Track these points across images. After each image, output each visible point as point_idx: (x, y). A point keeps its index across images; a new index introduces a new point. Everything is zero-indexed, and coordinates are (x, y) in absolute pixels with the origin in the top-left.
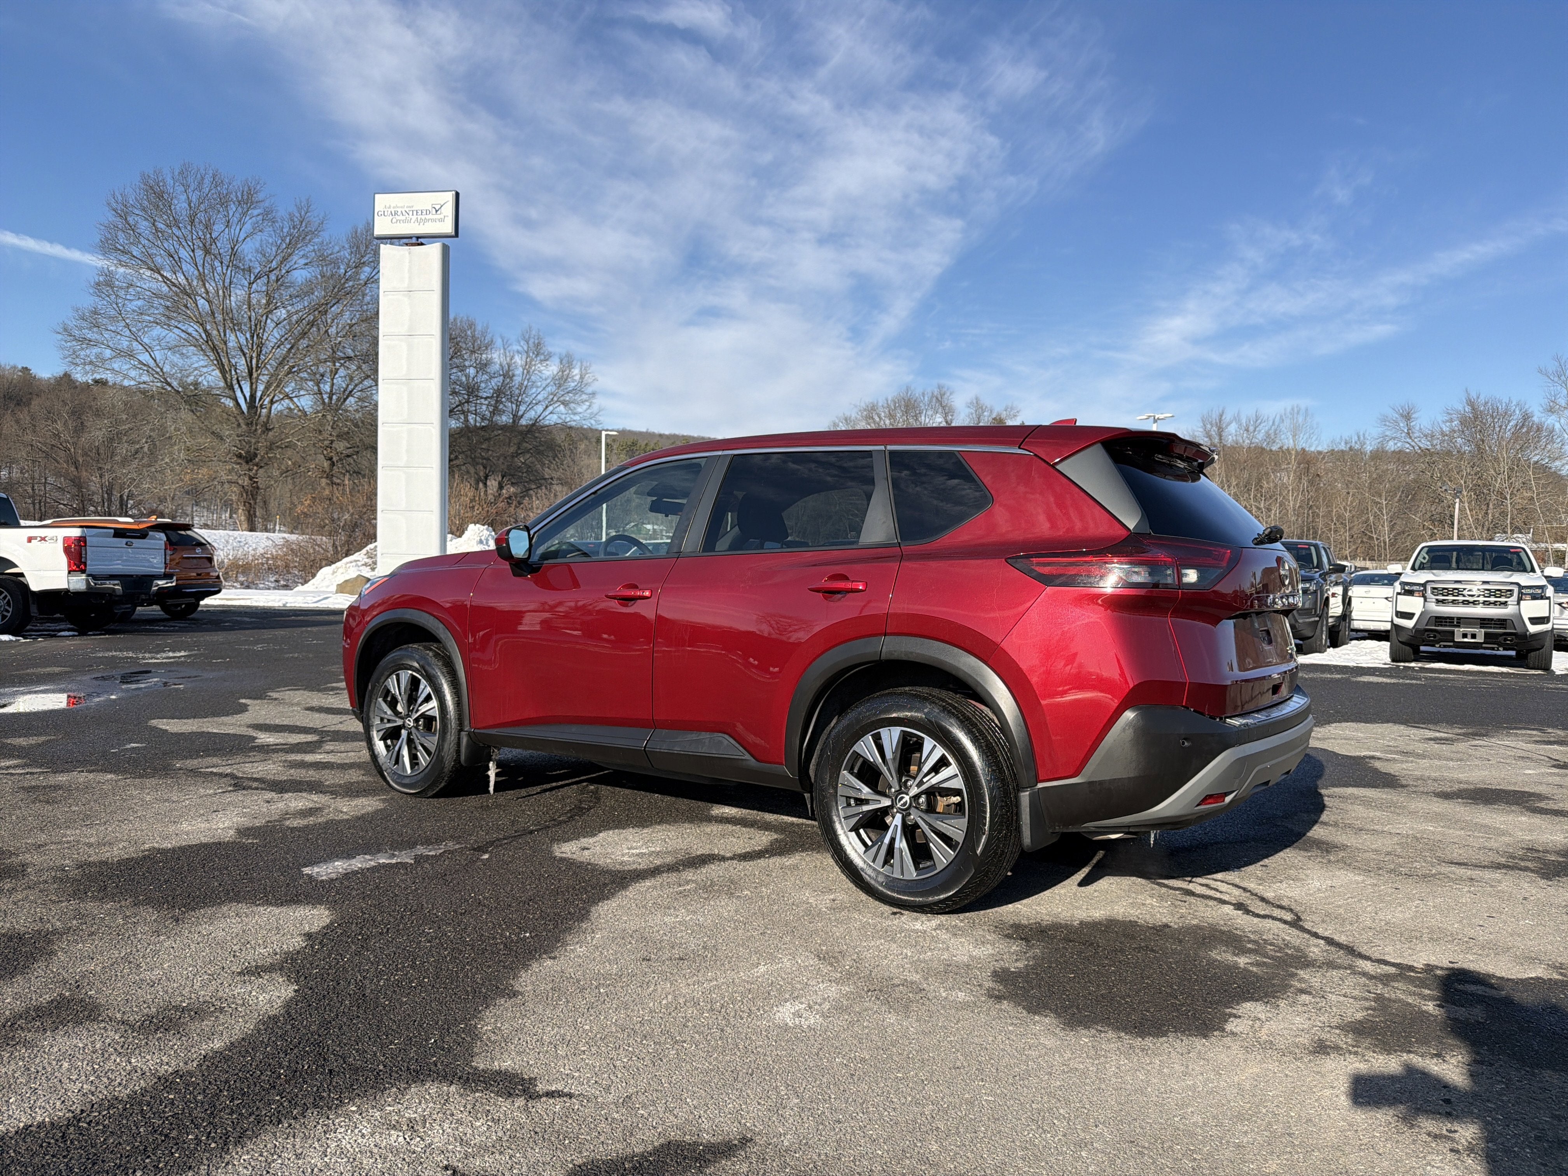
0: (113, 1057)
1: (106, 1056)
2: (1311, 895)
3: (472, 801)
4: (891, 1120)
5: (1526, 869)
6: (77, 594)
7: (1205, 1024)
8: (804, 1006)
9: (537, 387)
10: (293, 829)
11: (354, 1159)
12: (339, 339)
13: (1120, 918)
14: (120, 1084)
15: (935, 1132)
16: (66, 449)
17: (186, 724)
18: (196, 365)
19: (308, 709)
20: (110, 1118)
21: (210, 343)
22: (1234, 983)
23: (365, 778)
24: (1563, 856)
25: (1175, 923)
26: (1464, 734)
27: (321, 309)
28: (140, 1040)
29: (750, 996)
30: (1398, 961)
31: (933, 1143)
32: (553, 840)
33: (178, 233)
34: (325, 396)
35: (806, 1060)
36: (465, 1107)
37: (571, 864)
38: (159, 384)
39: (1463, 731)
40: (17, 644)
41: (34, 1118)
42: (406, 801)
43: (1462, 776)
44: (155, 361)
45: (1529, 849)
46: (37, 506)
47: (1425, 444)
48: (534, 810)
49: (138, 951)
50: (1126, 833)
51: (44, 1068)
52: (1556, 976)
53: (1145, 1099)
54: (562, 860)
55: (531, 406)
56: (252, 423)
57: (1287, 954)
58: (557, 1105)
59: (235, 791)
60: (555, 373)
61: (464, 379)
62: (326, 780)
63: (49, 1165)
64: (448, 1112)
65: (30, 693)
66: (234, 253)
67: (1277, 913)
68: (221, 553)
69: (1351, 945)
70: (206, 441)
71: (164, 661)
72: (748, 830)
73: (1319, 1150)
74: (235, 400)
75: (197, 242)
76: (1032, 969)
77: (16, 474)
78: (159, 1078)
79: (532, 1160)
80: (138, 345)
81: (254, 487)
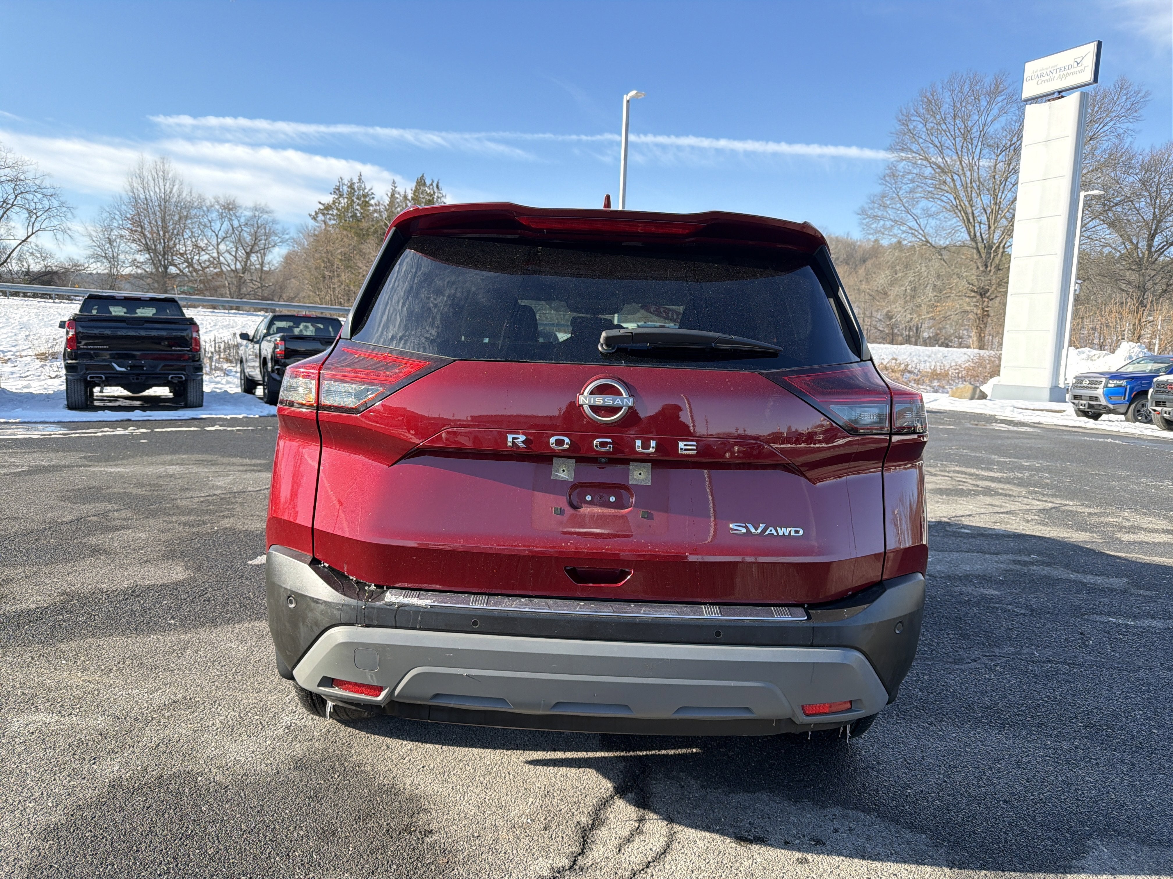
38: (921, 242)
44: (919, 225)
56: (986, 266)
80: (909, 215)
81: (985, 314)
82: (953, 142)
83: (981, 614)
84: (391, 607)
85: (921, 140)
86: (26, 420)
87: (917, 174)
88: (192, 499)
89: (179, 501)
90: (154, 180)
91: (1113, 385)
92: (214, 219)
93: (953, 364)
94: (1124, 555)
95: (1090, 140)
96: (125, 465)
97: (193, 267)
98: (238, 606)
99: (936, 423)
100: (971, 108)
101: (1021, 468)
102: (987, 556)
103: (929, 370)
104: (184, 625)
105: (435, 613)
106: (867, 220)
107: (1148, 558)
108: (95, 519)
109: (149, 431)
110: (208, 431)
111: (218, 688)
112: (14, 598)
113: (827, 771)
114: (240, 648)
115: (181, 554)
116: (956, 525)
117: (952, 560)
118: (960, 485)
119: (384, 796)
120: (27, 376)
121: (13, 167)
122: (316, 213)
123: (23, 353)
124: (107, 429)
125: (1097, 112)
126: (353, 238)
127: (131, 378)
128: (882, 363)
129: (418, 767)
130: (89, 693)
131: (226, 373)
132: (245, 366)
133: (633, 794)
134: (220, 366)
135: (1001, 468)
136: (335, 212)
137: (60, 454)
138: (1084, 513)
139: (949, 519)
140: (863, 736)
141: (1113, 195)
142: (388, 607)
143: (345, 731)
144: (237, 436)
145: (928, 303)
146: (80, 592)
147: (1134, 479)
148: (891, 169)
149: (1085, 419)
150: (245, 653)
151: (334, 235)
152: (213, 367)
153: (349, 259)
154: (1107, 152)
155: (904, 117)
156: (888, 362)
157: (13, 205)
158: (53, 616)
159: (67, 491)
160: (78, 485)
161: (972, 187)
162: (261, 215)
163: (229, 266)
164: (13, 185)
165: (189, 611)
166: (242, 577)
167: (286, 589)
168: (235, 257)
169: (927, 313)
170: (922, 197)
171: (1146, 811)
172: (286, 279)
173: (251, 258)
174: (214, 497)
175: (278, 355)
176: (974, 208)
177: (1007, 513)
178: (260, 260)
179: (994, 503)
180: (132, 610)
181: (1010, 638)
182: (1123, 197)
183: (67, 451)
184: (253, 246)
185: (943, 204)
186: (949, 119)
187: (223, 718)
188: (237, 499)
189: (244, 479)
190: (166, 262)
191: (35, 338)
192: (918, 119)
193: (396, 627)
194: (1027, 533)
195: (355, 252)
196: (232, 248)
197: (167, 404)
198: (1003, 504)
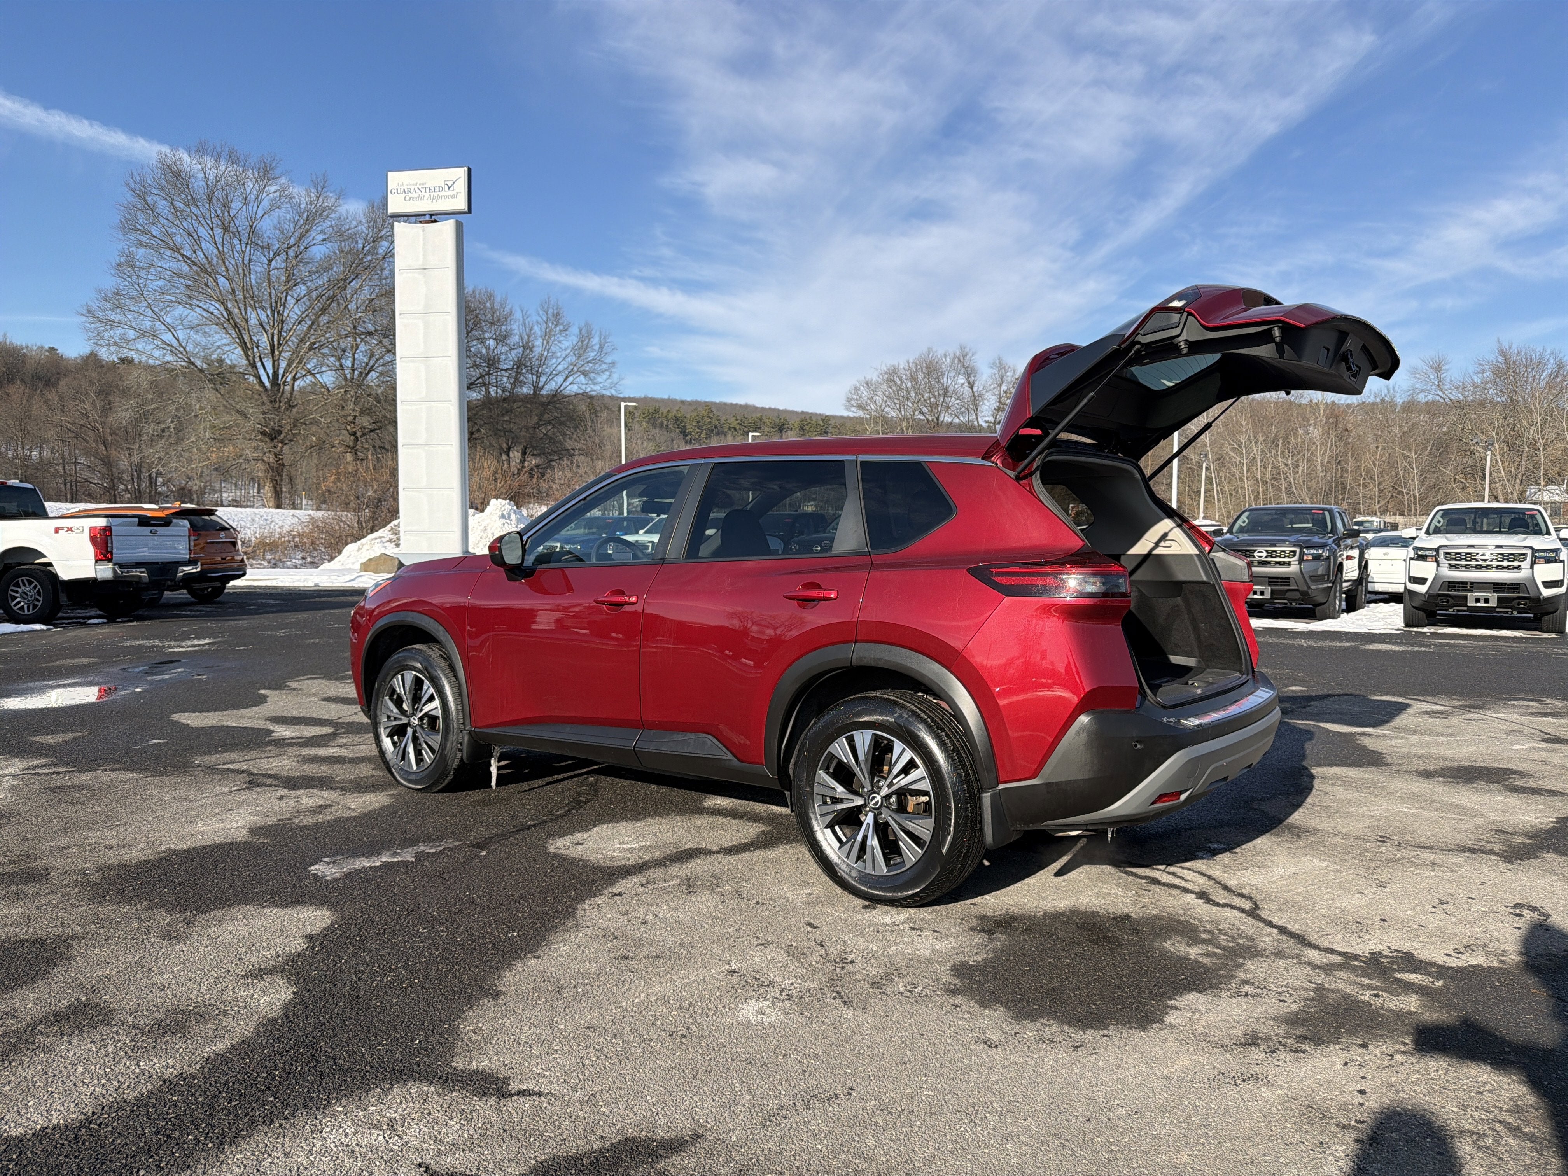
0: (123, 1061)
1: (117, 1059)
2: (1273, 882)
3: (476, 795)
4: (834, 1115)
5: (1491, 852)
6: (105, 583)
7: (1147, 1016)
8: (767, 1003)
9: (557, 358)
10: (302, 828)
11: (337, 1158)
12: (360, 314)
13: (1083, 909)
14: (129, 1087)
15: (873, 1127)
16: (94, 429)
17: (206, 717)
18: (218, 344)
19: (325, 699)
20: (118, 1119)
21: (231, 321)
22: (1183, 974)
23: (375, 773)
24: (1530, 837)
25: (1136, 913)
26: (1461, 707)
27: (342, 283)
28: (149, 1043)
29: (718, 994)
30: (1345, 950)
31: (870, 1137)
32: (550, 835)
33: (197, 211)
34: (347, 372)
35: (763, 1057)
36: (442, 1106)
37: (564, 860)
38: (184, 364)
39: (1460, 703)
40: (48, 633)
41: (50, 1120)
42: (412, 796)
43: (1448, 753)
44: (178, 340)
45: (1496, 831)
46: (68, 486)
47: (1456, 395)
48: (534, 804)
49: (150, 955)
50: (1085, 831)
51: (60, 1072)
52: (1496, 964)
53: (1076, 1092)
54: (555, 856)
55: (552, 376)
56: (275, 401)
57: (1238, 944)
58: (527, 1104)
59: (249, 789)
60: (575, 343)
61: (484, 351)
62: (337, 775)
63: (62, 1165)
64: (426, 1111)
65: (59, 686)
66: (252, 230)
67: (1237, 901)
68: (248, 531)
69: (1303, 934)
70: (230, 418)
71: (189, 649)
72: (737, 821)
73: (1230, 1141)
74: (259, 377)
75: (216, 221)
76: (991, 962)
77: (47, 454)
78: (165, 1081)
79: (499, 1157)
80: (161, 324)
81: (279, 464)
106: (97, 325)
169: (200, 461)
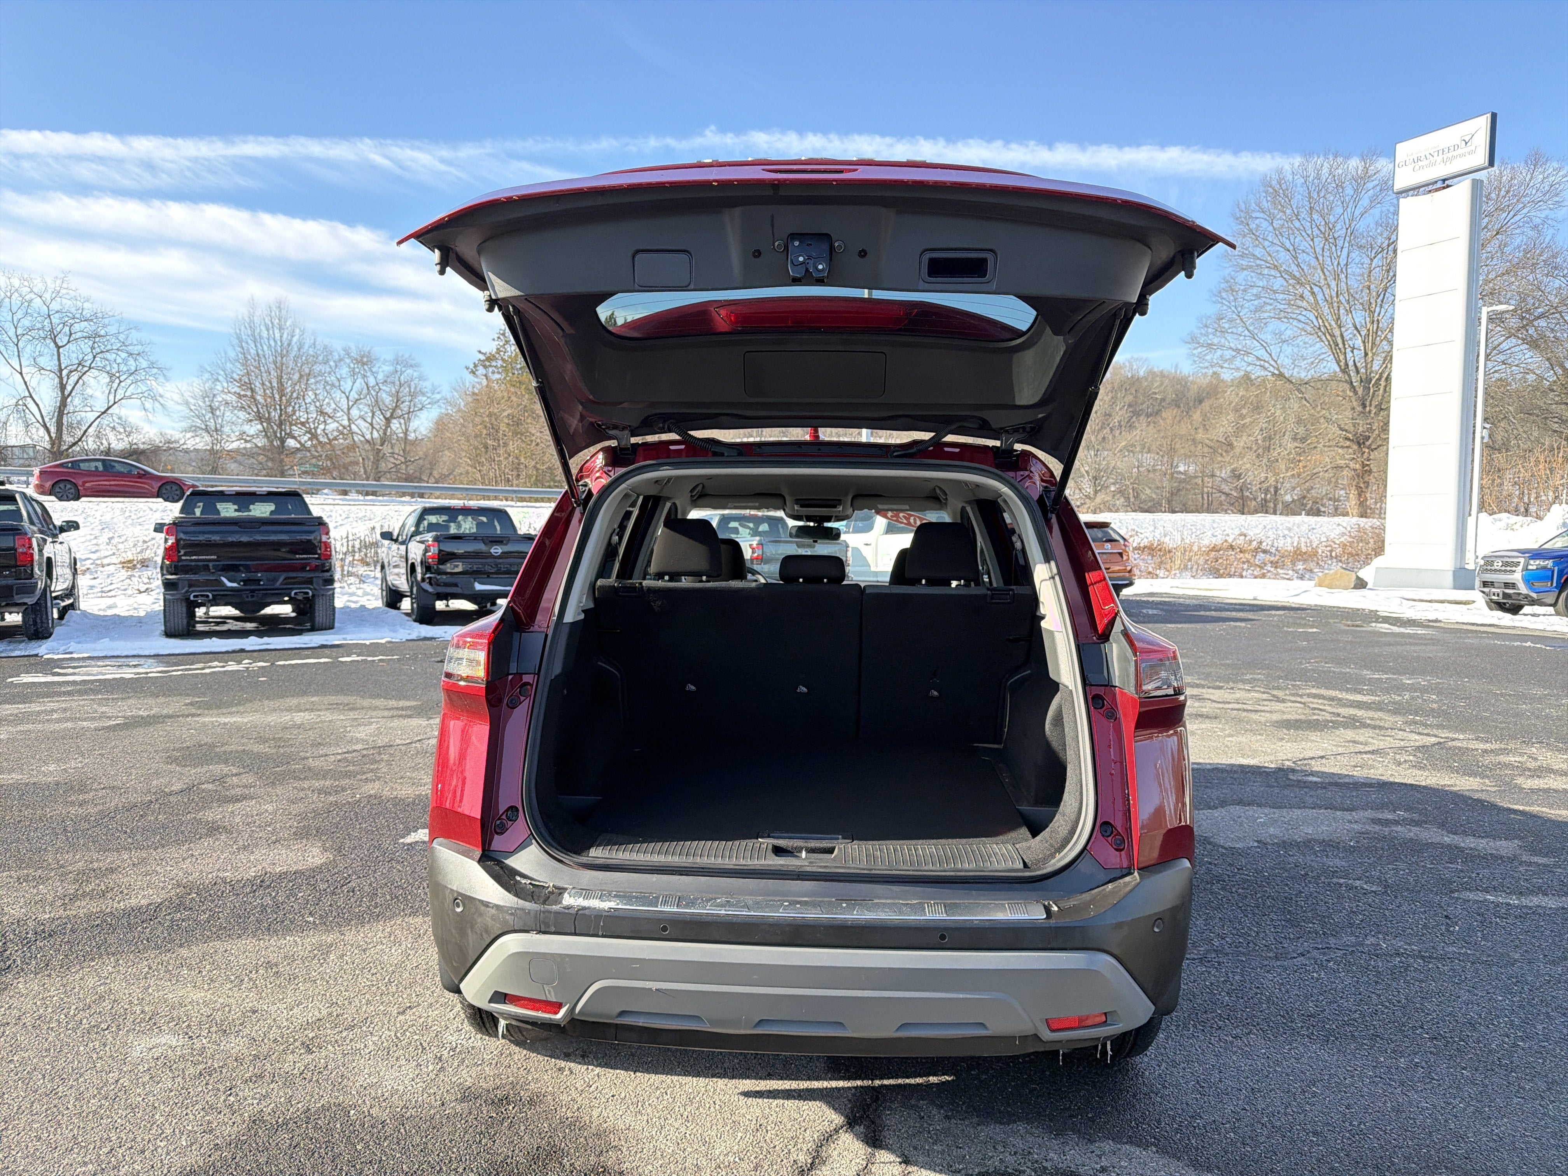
18: (1317, 353)
33: (1298, 225)
44: (1270, 355)
56: (1365, 405)
70: (1321, 427)
74: (1350, 382)
80: (1255, 342)
81: (1366, 470)
82: (1311, 243)
83: (1319, 893)
84: (570, 911)
85: (1266, 243)
86: (115, 654)
87: (1263, 288)
88: (327, 758)
89: (311, 760)
90: (268, 330)
91: (1535, 567)
92: (344, 376)
93: (1324, 539)
94: (1521, 808)
95: (1497, 233)
96: (242, 713)
97: (317, 439)
98: (388, 897)
99: (1295, 624)
100: (1332, 198)
101: (1400, 688)
102: (1338, 813)
103: (1290, 548)
104: (325, 924)
105: (619, 917)
106: (1199, 350)
107: (1553, 812)
108: (210, 786)
109: (268, 664)
110: (342, 662)
111: (368, 1002)
112: (121, 892)
113: (1101, 1098)
114: (393, 951)
115: (317, 832)
116: (1302, 771)
117: (1291, 819)
118: (1314, 714)
119: (567, 1131)
120: (110, 591)
121: (92, 320)
122: (475, 366)
123: (106, 561)
124: (216, 663)
125: (1504, 197)
126: (523, 396)
127: (245, 596)
128: (1226, 541)
129: (607, 1097)
130: (218, 1010)
131: (362, 580)
132: (388, 572)
133: (862, 1127)
134: (355, 570)
135: (1375, 687)
136: (500, 363)
137: (162, 699)
138: (1477, 750)
139: (1294, 762)
140: (1148, 1054)
141: (1534, 304)
142: (566, 911)
143: (519, 1053)
144: (379, 669)
145: (1287, 457)
146: (198, 883)
147: (1553, 700)
148: (1227, 282)
149: (1500, 614)
150: (400, 958)
151: (499, 392)
152: (345, 573)
153: (518, 423)
154: (1521, 249)
155: (1242, 215)
156: (1235, 539)
157: (90, 368)
158: (170, 914)
159: (173, 750)
160: (186, 741)
161: (1339, 302)
162: (404, 369)
163: (363, 436)
164: (91, 343)
165: (331, 905)
166: (392, 859)
167: (452, 890)
168: (371, 424)
169: (1287, 470)
170: (1271, 318)
171: (1491, 1144)
172: (437, 451)
173: (392, 425)
174: (354, 754)
175: (430, 560)
176: (1343, 329)
177: (1372, 752)
178: (404, 427)
179: (1357, 739)
180: (263, 905)
181: (1351, 925)
182: (1547, 308)
183: (170, 696)
184: (394, 410)
185: (1301, 325)
186: (1304, 215)
187: (377, 1038)
188: (383, 756)
189: (390, 728)
190: (283, 433)
191: (121, 541)
192: (1262, 215)
193: (575, 934)
194: (1396, 781)
195: (526, 414)
196: (366, 413)
197: (288, 626)
198: (1370, 740)
